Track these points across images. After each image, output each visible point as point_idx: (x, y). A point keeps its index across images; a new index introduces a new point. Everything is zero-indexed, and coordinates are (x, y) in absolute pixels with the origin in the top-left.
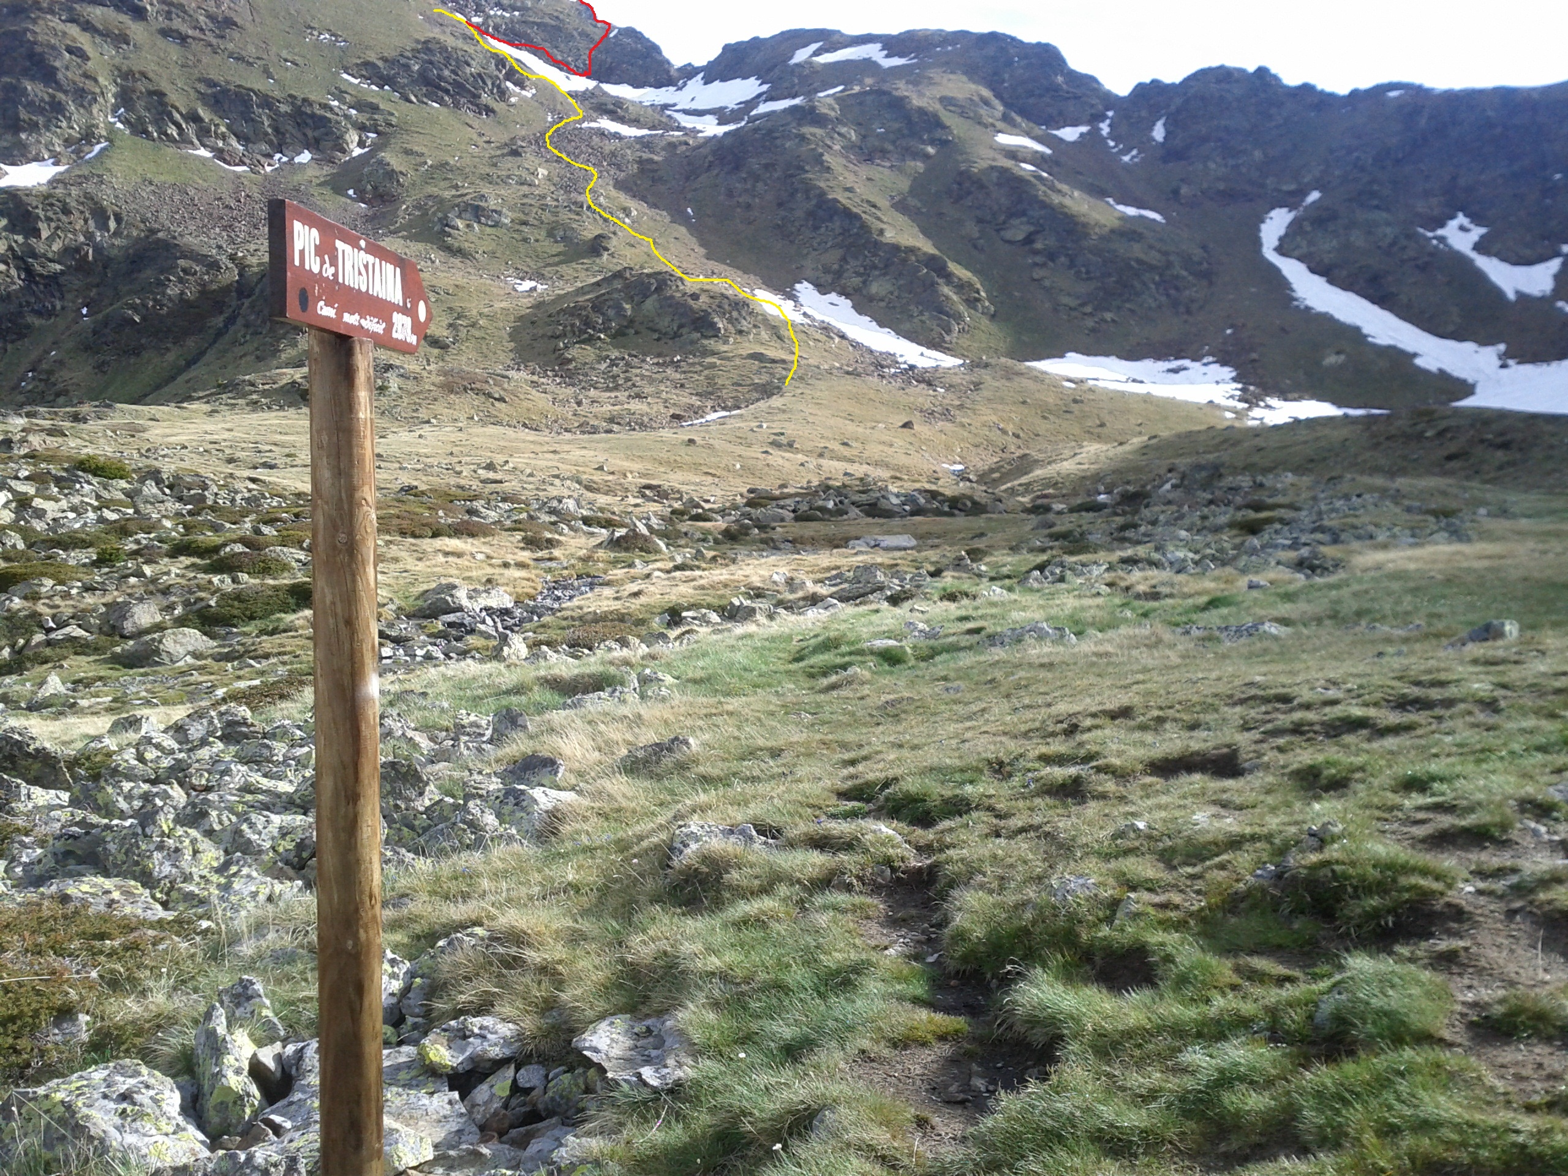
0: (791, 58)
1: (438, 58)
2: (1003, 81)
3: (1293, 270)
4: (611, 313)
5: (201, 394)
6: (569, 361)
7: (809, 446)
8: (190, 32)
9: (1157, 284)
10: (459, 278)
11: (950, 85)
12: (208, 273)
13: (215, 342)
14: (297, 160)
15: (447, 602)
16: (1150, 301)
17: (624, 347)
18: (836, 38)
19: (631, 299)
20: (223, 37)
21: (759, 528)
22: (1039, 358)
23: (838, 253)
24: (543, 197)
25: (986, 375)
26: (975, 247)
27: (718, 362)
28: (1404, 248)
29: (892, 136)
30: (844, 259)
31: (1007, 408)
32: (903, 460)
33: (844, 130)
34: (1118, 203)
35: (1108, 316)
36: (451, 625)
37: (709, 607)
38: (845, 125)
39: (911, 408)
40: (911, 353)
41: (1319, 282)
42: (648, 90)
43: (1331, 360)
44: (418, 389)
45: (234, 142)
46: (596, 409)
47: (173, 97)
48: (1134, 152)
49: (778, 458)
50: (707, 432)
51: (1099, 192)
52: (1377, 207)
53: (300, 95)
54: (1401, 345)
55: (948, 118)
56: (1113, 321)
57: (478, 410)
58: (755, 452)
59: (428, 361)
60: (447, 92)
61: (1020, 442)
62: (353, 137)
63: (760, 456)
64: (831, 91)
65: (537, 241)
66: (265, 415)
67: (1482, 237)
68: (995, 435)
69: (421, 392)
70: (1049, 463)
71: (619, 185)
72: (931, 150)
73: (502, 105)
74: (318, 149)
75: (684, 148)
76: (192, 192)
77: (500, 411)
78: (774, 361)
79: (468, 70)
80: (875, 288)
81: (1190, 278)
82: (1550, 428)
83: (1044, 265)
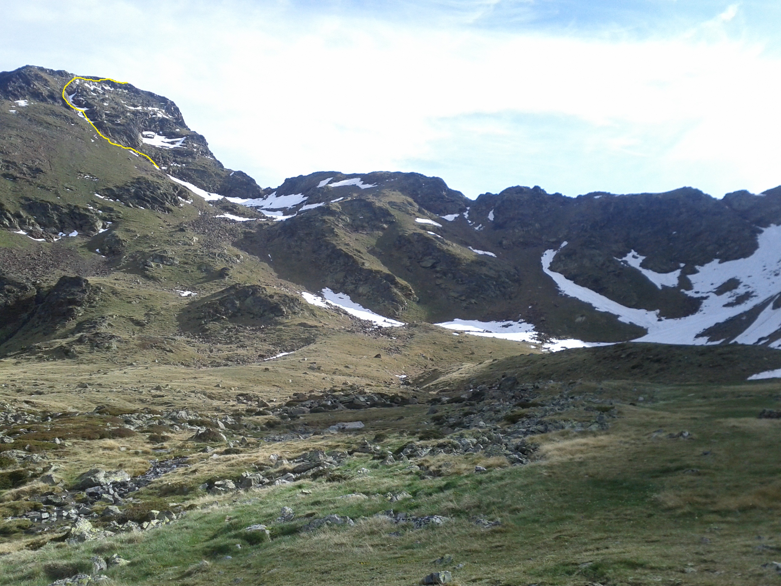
0: (318, 184)
1: (144, 186)
2: (418, 194)
3: (558, 278)
4: (229, 306)
5: (12, 354)
6: (207, 330)
7: (328, 368)
8: (18, 175)
9: (494, 286)
10: (152, 291)
11: (393, 196)
12: (20, 292)
13: (22, 326)
14: (70, 235)
15: (92, 480)
16: (492, 293)
17: (235, 322)
18: (339, 175)
19: (239, 299)
20: (35, 177)
21: (290, 417)
22: (441, 322)
23: (343, 274)
24: (196, 251)
25: (416, 331)
26: (408, 270)
27: (283, 328)
28: (608, 267)
29: (367, 220)
30: (346, 277)
31: (427, 346)
32: (375, 374)
33: (344, 217)
34: (474, 249)
35: (473, 301)
36: (91, 494)
37: (230, 478)
38: (344, 215)
39: (380, 348)
40: (379, 320)
41: (570, 283)
42: (249, 200)
43: (579, 319)
44: (127, 347)
45: (38, 227)
46: (220, 354)
47: (8, 206)
48: (480, 225)
49: (313, 376)
50: (277, 363)
51: (466, 244)
52: (594, 248)
53: (73, 204)
54: (611, 312)
55: (393, 212)
56: (475, 303)
57: (158, 357)
58: (300, 373)
59: (134, 333)
60: (148, 202)
61: (433, 363)
62: (100, 224)
63: (302, 375)
64: (337, 200)
65: (192, 272)
66: (45, 364)
67: (643, 260)
68: (421, 360)
69: (129, 349)
70: (447, 373)
71: (234, 244)
72: (385, 226)
73: (176, 207)
74: (81, 230)
75: (267, 226)
76: (14, 252)
77: (169, 357)
78: (311, 327)
79: (159, 191)
80: (361, 290)
81: (510, 282)
82: (678, 352)
83: (441, 278)
